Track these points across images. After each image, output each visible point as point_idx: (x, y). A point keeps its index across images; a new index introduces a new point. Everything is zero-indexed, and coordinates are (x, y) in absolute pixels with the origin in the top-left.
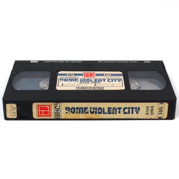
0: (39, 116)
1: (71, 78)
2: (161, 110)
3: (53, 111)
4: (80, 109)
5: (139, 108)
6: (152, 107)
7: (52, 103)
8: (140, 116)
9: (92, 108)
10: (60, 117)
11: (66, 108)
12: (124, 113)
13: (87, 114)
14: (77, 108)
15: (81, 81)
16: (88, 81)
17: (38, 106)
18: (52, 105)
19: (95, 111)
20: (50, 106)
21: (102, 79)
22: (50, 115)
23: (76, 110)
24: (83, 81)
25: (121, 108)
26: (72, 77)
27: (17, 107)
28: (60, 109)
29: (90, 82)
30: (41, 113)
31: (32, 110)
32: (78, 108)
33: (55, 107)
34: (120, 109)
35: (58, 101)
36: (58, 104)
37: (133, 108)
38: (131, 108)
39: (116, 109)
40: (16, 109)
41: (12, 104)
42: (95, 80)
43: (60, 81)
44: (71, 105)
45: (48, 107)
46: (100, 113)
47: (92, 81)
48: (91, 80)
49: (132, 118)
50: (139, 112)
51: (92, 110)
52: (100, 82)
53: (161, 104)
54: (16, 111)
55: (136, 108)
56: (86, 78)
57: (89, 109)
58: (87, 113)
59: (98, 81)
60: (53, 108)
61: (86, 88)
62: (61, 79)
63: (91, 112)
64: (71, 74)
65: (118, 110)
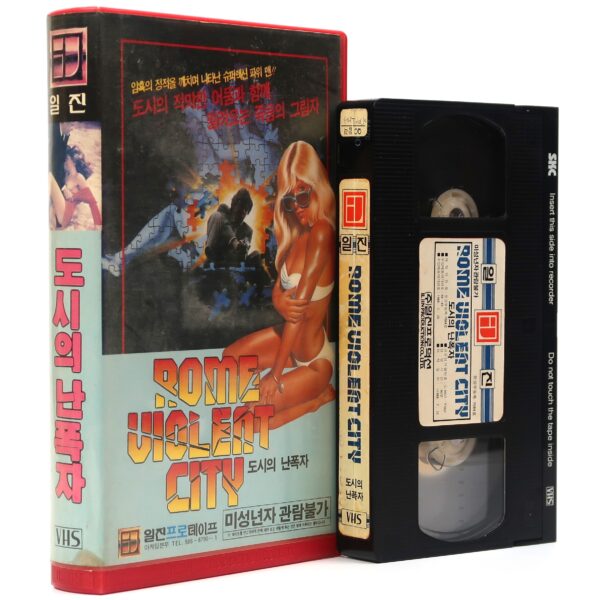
0: (346, 194)
1: (472, 278)
2: (355, 518)
3: (354, 233)
4: (358, 304)
5: (358, 461)
6: (361, 496)
7: (368, 232)
8: (344, 462)
9: (358, 337)
10: (343, 252)
11: (358, 268)
12: (349, 420)
13: (347, 323)
14: (359, 297)
15: (461, 304)
16: (461, 326)
17: (364, 194)
18: (366, 232)
19: (355, 344)
20: (363, 225)
21: (468, 362)
22: (346, 224)
23: (355, 294)
24: (460, 310)
25: (359, 414)
26: (479, 278)
27: (361, 138)
28: (358, 253)
29: (454, 330)
30: (351, 201)
31: (357, 177)
32: (360, 300)
33: (360, 239)
34: (358, 410)
35: (372, 246)
36: (366, 248)
37: (358, 444)
38: (359, 440)
39: (357, 400)
40: (358, 135)
41: (366, 124)
42: (464, 345)
43: (459, 248)
44: (365, 280)
45: (361, 221)
46: (350, 359)
47: (460, 337)
48: (462, 334)
49: (341, 442)
50: (351, 460)
51: (355, 337)
52: (454, 359)
53: (368, 521)
54: (353, 135)
55: (359, 454)
56: (472, 320)
57: (356, 329)
58: (350, 325)
59: (460, 352)
60: (359, 232)
61: (428, 320)
62: (467, 248)
63: (352, 333)
64: (491, 275)
65: (355, 405)
